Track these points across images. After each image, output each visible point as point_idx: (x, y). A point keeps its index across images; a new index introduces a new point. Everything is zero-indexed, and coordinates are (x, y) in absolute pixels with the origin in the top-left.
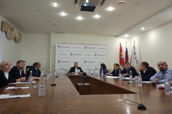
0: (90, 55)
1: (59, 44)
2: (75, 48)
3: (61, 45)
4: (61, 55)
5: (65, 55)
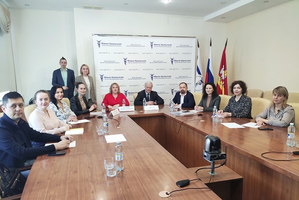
0: (161, 62)
1: (99, 38)
2: (132, 45)
3: (103, 39)
4: (106, 62)
5: (114, 62)
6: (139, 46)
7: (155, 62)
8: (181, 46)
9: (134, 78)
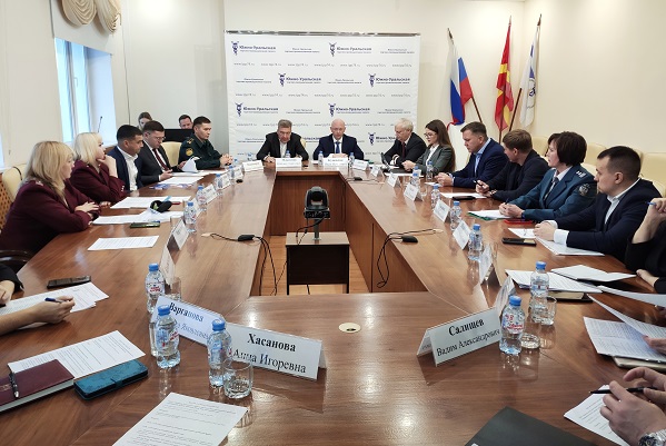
1: (236, 38)
2: (295, 50)
3: (242, 40)
4: (247, 81)
6: (310, 51)
7: (338, 81)
8: (390, 51)
9: (297, 111)
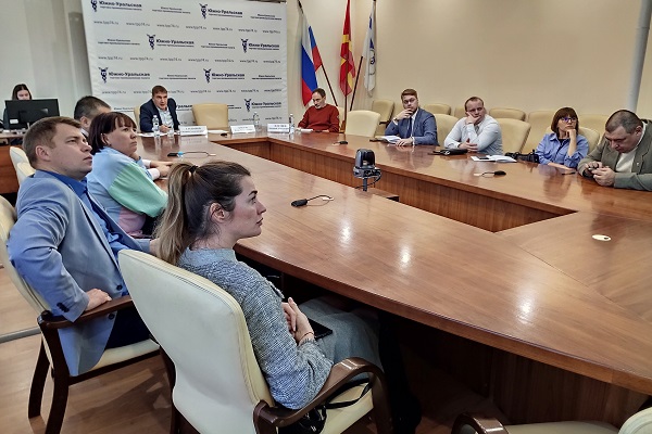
2: (165, 10)
4: (111, 42)
5: (127, 42)
6: (180, 11)
7: (211, 46)
8: (260, 16)
